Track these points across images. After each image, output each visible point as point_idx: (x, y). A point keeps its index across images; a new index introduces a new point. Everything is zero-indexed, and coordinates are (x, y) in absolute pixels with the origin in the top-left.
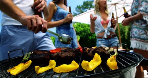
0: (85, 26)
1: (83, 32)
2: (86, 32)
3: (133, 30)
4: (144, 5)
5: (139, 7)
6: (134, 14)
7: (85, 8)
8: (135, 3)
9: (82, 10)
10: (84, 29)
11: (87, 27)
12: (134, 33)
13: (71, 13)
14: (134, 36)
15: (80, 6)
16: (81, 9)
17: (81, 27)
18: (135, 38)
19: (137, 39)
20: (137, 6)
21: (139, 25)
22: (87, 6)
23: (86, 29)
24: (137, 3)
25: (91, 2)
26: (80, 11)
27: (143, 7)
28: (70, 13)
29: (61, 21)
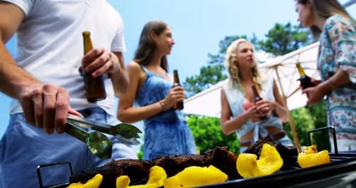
0: (209, 125)
1: (204, 138)
2: (212, 139)
3: (334, 113)
4: (346, 49)
5: (336, 56)
6: (327, 75)
7: (206, 82)
8: (324, 51)
9: (200, 87)
10: (206, 133)
11: (214, 126)
12: (338, 121)
13: (180, 85)
14: (340, 128)
15: (194, 79)
16: (197, 84)
17: (200, 128)
18: (342, 134)
19: (350, 135)
20: (330, 56)
21: (347, 100)
22: (209, 77)
23: (213, 131)
24: (328, 51)
25: (219, 68)
26: (194, 90)
27: (343, 54)
28: (176, 84)
29: (158, 105)
